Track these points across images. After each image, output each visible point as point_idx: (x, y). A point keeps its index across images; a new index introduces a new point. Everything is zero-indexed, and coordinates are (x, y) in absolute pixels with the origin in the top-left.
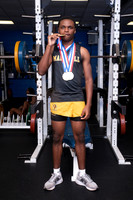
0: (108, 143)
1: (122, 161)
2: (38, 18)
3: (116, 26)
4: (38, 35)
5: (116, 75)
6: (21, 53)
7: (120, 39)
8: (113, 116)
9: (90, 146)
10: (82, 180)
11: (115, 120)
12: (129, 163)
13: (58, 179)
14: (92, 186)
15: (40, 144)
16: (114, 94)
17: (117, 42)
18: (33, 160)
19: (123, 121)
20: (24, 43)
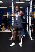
3: (31, 8)
6: (9, 15)
11: (30, 30)
17: (31, 12)
19: (32, 30)
20: (9, 12)
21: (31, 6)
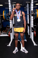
0: (31, 39)
1: (35, 44)
2: (10, 4)
3: (32, 5)
4: (10, 9)
5: (32, 20)
6: (5, 14)
7: (33, 9)
8: (32, 32)
9: (26, 40)
10: (24, 50)
12: (37, 45)
13: (17, 50)
14: (26, 52)
15: (11, 40)
16: (32, 25)
17: (32, 10)
18: (10, 45)
19: (35, 33)
20: (6, 11)
21: (32, 2)
